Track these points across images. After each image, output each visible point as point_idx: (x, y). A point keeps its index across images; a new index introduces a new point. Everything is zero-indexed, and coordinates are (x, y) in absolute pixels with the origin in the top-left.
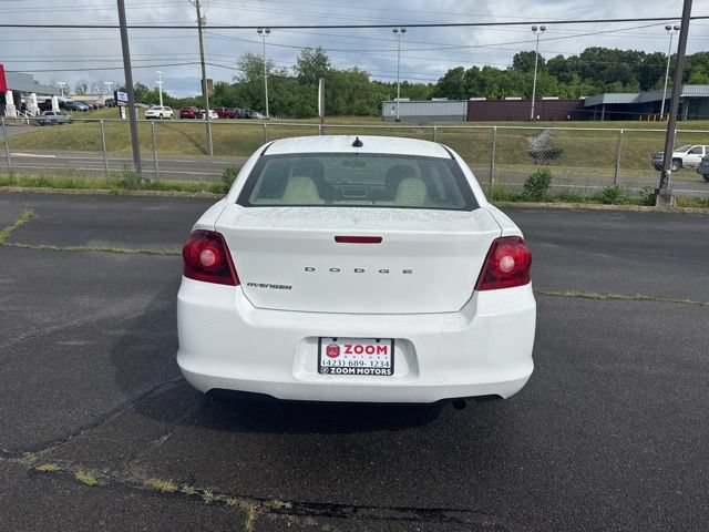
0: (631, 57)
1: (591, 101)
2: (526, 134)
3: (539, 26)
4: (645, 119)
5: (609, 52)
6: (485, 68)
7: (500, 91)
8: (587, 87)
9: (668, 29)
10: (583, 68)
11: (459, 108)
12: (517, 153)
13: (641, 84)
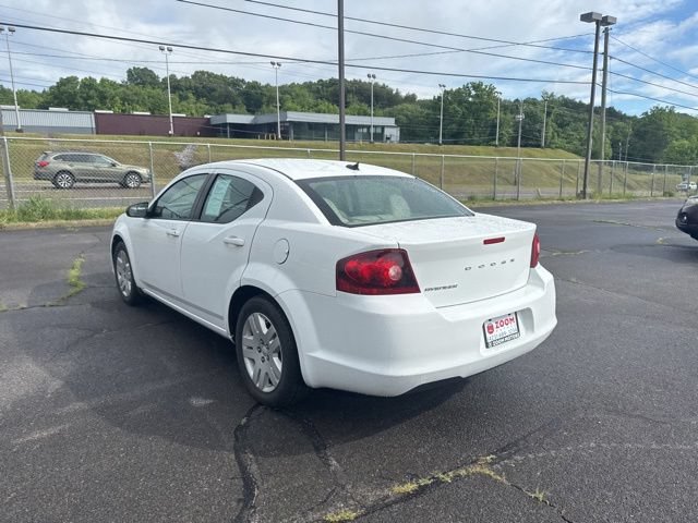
0: (235, 83)
1: (216, 120)
2: (172, 149)
3: (166, 47)
4: (262, 138)
5: (216, 76)
6: (103, 80)
7: (123, 104)
8: (203, 106)
9: (273, 63)
10: (196, 88)
11: (85, 120)
12: (167, 167)
13: (247, 106)
